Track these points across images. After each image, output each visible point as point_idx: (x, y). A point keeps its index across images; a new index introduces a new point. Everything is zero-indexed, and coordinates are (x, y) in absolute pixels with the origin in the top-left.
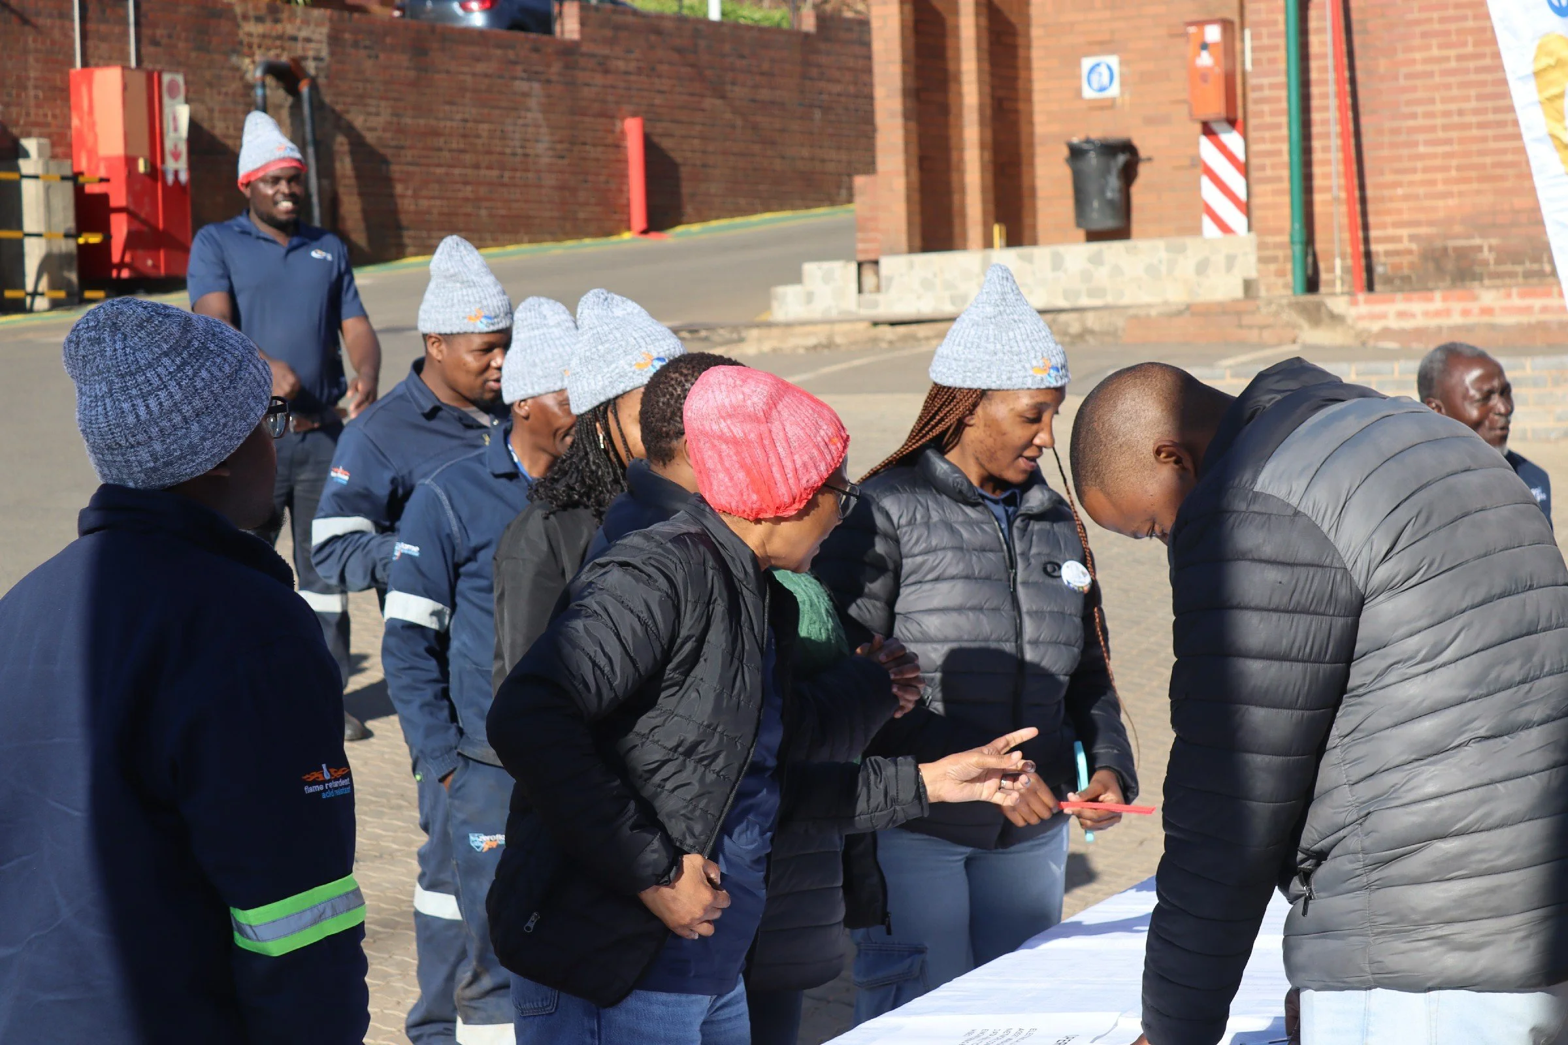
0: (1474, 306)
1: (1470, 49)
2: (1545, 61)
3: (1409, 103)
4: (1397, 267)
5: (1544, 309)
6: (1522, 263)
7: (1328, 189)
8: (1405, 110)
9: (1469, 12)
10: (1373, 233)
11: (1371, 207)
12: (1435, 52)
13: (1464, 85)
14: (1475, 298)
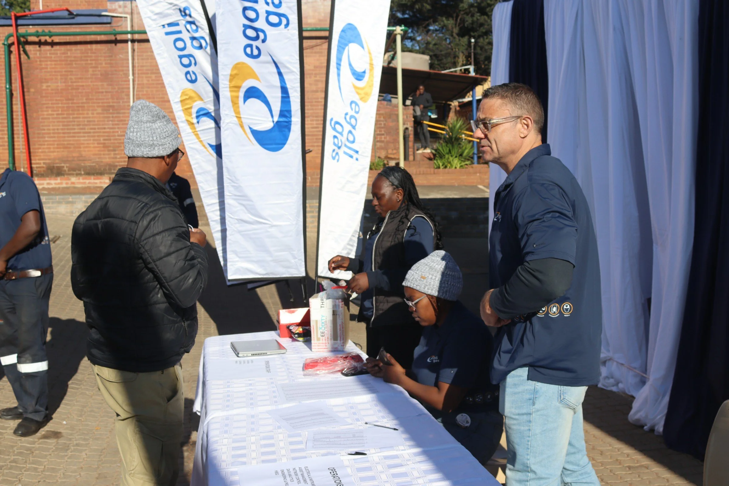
0: (69, 182)
1: (60, 112)
2: (184, 97)
3: (43, 126)
4: (40, 171)
5: (89, 183)
6: (75, 171)
7: (19, 149)
8: (42, 128)
9: (60, 102)
10: (33, 162)
11: (32, 154)
12: (50, 112)
13: (58, 122)
14: (69, 179)
